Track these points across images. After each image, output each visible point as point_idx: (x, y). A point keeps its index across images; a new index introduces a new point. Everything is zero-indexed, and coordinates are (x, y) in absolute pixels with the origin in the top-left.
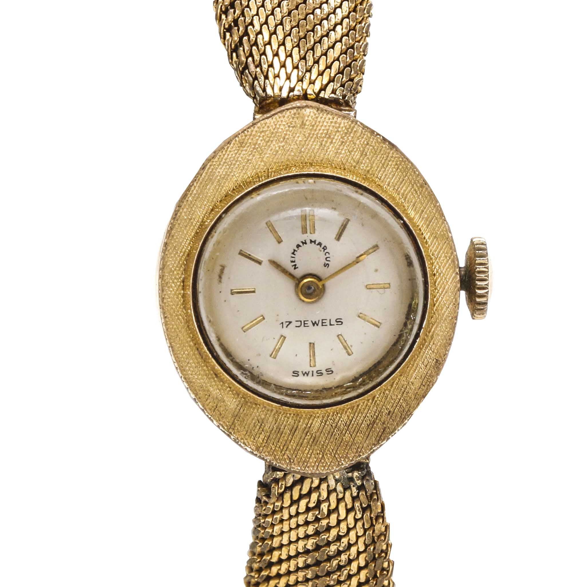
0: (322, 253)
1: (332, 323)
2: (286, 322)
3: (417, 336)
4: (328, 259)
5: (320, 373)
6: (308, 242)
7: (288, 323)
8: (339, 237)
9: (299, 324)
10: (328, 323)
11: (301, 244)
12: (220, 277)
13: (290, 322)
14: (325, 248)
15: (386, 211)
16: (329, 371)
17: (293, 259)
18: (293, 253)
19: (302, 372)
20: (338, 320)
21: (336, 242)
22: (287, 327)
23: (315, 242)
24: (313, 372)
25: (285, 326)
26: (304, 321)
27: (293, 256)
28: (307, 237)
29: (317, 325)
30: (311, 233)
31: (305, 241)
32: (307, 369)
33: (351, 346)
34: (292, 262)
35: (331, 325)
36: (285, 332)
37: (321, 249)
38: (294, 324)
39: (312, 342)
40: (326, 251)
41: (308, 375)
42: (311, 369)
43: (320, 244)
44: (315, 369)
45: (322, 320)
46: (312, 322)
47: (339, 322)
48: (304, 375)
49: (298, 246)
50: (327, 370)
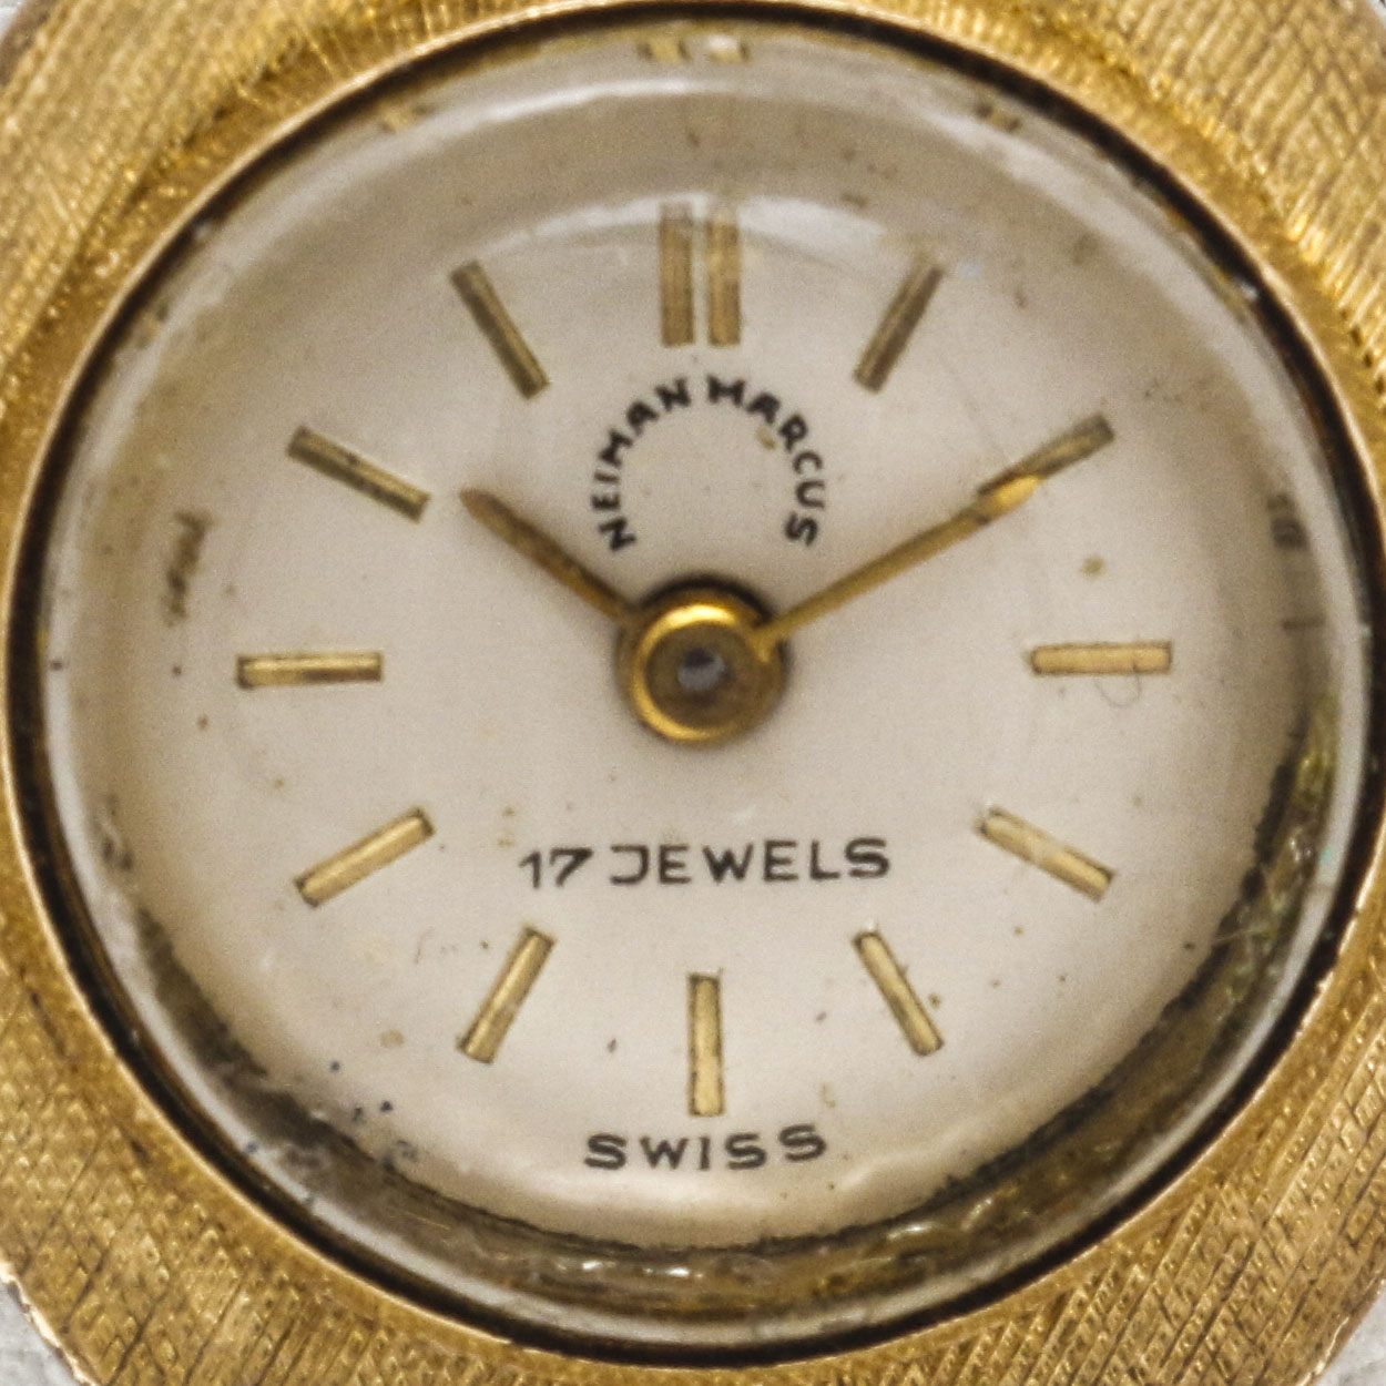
0: (779, 458)
1: (826, 865)
2: (557, 853)
3: (1323, 957)
4: (811, 494)
5: (745, 1153)
6: (698, 390)
7: (564, 861)
8: (877, 368)
9: (630, 865)
10: (801, 865)
11: (655, 403)
12: (178, 584)
13: (581, 855)
14: (794, 429)
15: (1156, 227)
16: (804, 1142)
17: (607, 490)
18: (609, 455)
19: (645, 1142)
20: (860, 850)
21: (860, 395)
22: (561, 879)
23: (736, 391)
24: (705, 1143)
25: (549, 873)
26: (664, 851)
27: (608, 469)
28: (698, 361)
29: (740, 874)
30: (714, 340)
31: (681, 384)
32: (674, 1124)
33: (935, 1001)
34: (602, 504)
35: (817, 874)
36: (551, 907)
37: (773, 433)
38: (605, 864)
39: (708, 970)
40: (800, 447)
41: (675, 1159)
42: (693, 1128)
43: (766, 405)
44: (720, 1130)
45: (770, 845)
46: (708, 854)
47: (869, 857)
48: (653, 1159)
49: (639, 414)
50: (790, 1136)
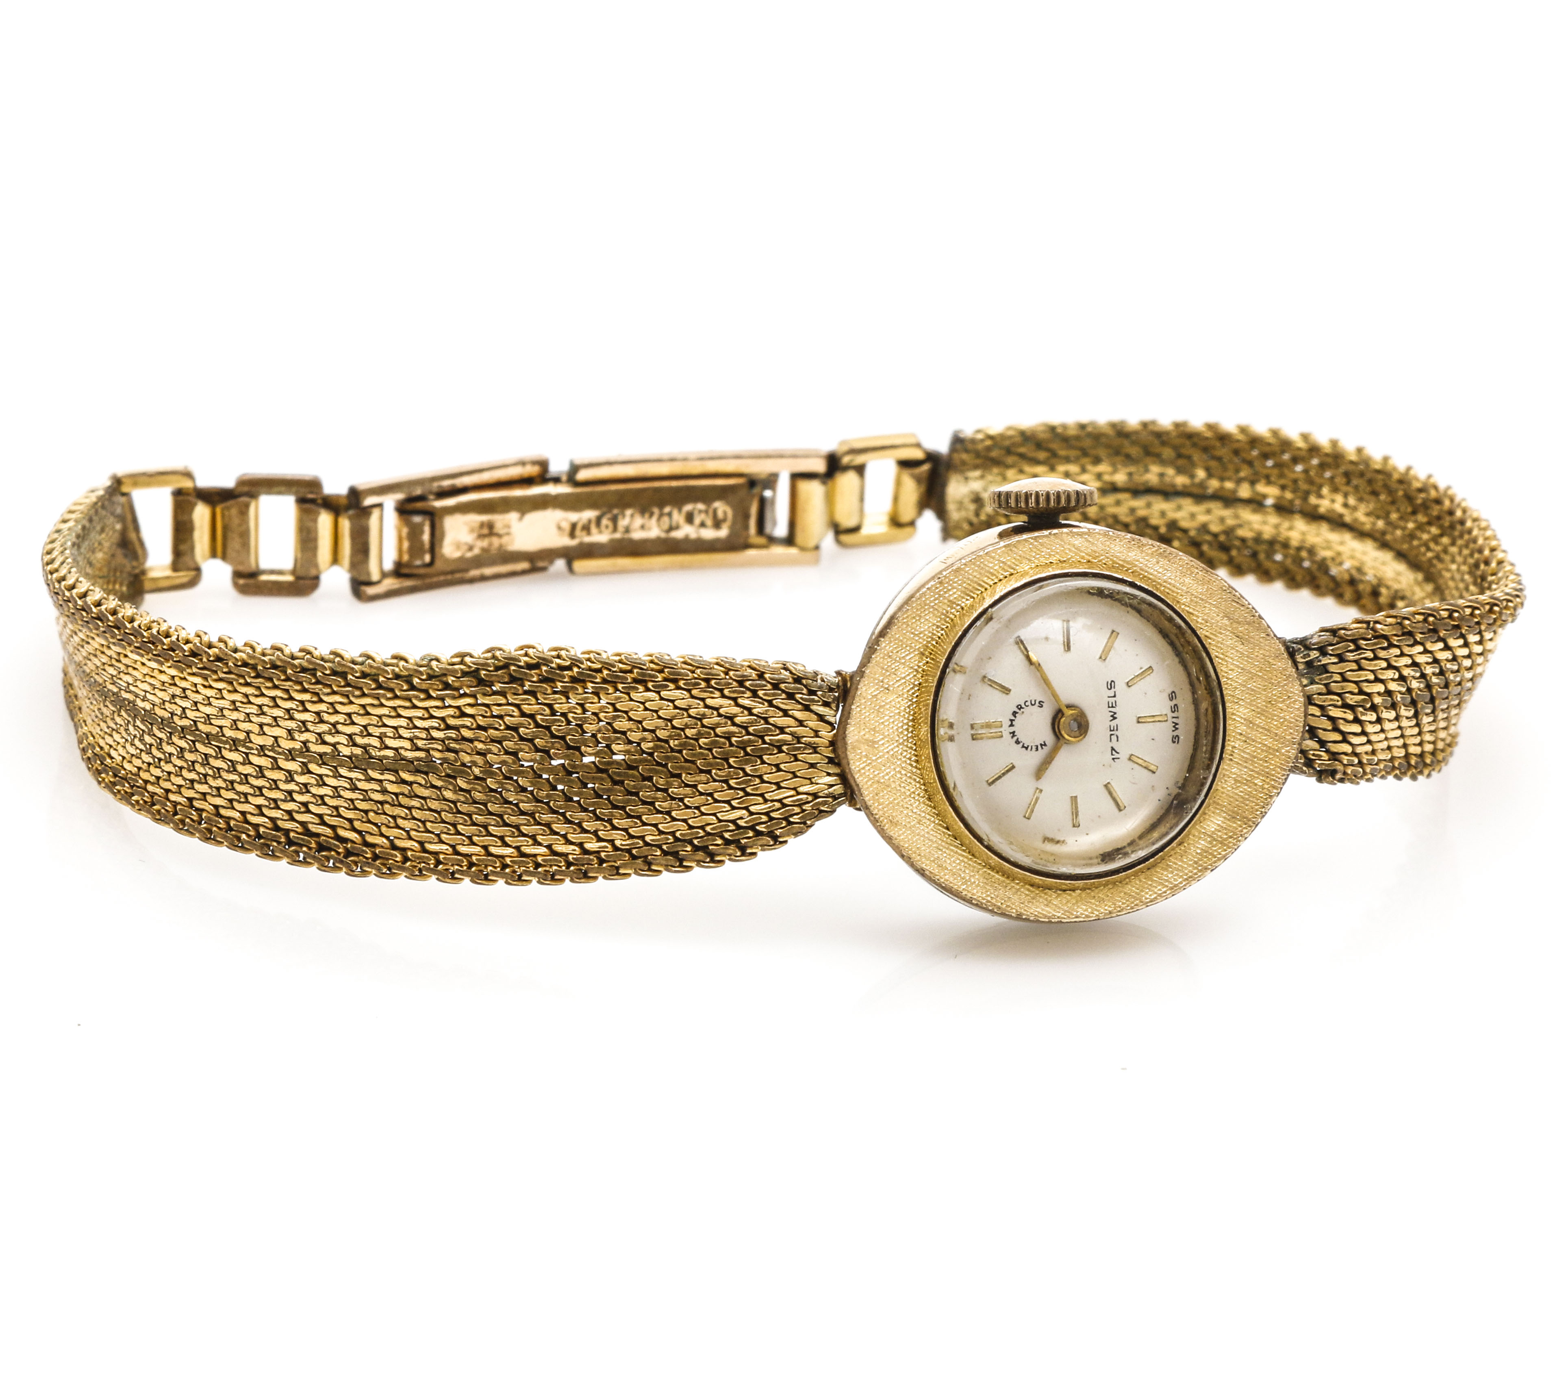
0: (1026, 710)
1: (1113, 695)
2: (1112, 755)
3: (1132, 585)
4: (1033, 703)
5: (1175, 708)
6: (1012, 729)
7: (1114, 752)
8: (1006, 690)
9: (1114, 738)
10: (1113, 700)
11: (1015, 738)
12: (1058, 842)
13: (1113, 749)
14: (1020, 707)
16: (1172, 696)
17: (1034, 748)
18: (1027, 748)
19: (1173, 731)
20: (1109, 687)
21: (1012, 692)
22: (1118, 753)
23: (1012, 721)
24: (1173, 717)
25: (1116, 756)
26: (1111, 730)
27: (1030, 748)
28: (1006, 730)
29: (1115, 713)
30: (1001, 726)
31: (1011, 733)
32: (1169, 725)
33: (1141, 668)
34: (1037, 749)
35: (1115, 696)
36: (1124, 755)
37: (1020, 712)
38: (1114, 744)
39: (1135, 719)
40: (1023, 706)
41: (1177, 724)
42: (1170, 720)
43: (1015, 714)
44: (1170, 715)
45: (1109, 707)
46: (1111, 721)
47: (1111, 685)
48: (1177, 729)
49: (1017, 742)
50: (1171, 699)
